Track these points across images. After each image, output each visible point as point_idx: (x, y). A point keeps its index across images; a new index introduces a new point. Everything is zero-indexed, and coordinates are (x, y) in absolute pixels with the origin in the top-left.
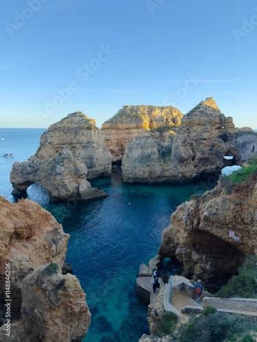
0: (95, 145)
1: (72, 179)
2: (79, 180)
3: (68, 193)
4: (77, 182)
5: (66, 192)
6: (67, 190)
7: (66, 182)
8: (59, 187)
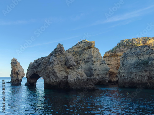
0: (94, 59)
1: (62, 69)
2: (69, 70)
3: (58, 80)
4: (67, 73)
5: (56, 79)
6: (57, 78)
7: (56, 70)
8: (50, 74)
